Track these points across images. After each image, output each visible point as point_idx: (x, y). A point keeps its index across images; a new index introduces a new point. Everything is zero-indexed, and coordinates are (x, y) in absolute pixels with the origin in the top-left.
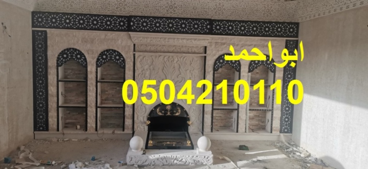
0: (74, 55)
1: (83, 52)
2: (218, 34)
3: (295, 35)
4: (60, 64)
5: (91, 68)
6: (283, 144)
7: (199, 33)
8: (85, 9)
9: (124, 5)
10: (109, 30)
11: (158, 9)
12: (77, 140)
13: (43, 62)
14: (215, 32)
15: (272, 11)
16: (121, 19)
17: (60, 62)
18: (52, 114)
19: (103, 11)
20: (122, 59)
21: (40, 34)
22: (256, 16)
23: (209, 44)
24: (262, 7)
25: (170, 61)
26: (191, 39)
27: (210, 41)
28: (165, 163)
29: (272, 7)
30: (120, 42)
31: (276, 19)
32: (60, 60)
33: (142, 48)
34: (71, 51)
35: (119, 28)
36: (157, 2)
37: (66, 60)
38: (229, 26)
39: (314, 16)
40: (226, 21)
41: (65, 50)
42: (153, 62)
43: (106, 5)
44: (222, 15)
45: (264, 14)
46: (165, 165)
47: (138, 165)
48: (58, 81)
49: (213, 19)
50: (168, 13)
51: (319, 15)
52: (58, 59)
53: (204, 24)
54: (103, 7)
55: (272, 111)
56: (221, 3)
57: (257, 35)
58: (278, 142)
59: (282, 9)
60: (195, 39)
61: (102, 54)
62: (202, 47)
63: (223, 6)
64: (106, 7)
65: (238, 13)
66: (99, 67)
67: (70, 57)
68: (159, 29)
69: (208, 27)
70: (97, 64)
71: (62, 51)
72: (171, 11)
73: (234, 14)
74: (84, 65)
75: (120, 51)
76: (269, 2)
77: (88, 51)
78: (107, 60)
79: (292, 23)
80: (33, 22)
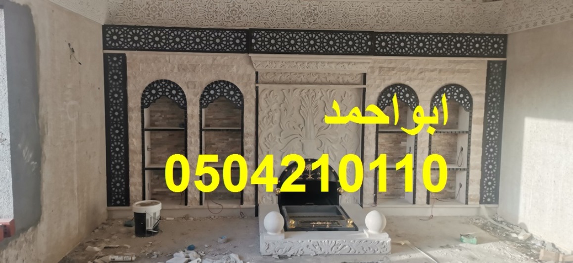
0: (167, 90)
1: (180, 85)
2: (383, 54)
3: (502, 53)
4: (146, 104)
5: (193, 110)
6: (485, 221)
7: (355, 53)
8: (180, 21)
9: (238, 12)
10: (218, 51)
11: (289, 18)
12: (172, 219)
13: (120, 102)
14: (379, 51)
15: (464, 17)
16: (236, 34)
17: (146, 101)
18: (135, 180)
19: (206, 23)
20: (238, 95)
21: (115, 59)
22: (439, 26)
23: (369, 70)
24: (449, 11)
25: (310, 97)
26: (343, 63)
27: (370, 65)
28: (319, 252)
29: (463, 11)
30: (234, 69)
31: (471, 30)
32: (146, 99)
33: (268, 77)
34: (163, 84)
35: (233, 49)
36: (289, 8)
37: (155, 98)
38: (401, 41)
39: (535, 24)
40: (396, 33)
41: (153, 83)
42: (284, 100)
43: (211, 13)
44: (387, 25)
45: (451, 22)
46: (319, 255)
47: (279, 256)
48: (143, 130)
49: (375, 31)
50: (305, 24)
51: (544, 22)
52: (144, 96)
53: (363, 39)
54: (207, 16)
55: (467, 170)
56: (386, 6)
57: (444, 55)
58: (478, 218)
59: (479, 14)
60: (349, 63)
61: (208, 88)
62: (359, 74)
63: (389, 10)
64: (211, 16)
65: (413, 22)
66: (205, 107)
67: (160, 94)
68: (294, 49)
69: (369, 43)
70: (201, 104)
71: (150, 85)
72: (309, 20)
73: (406, 22)
74: (181, 104)
75: (234, 83)
76: (459, 3)
77: (187, 84)
78: (217, 97)
79: (497, 36)
80: (105, 42)
